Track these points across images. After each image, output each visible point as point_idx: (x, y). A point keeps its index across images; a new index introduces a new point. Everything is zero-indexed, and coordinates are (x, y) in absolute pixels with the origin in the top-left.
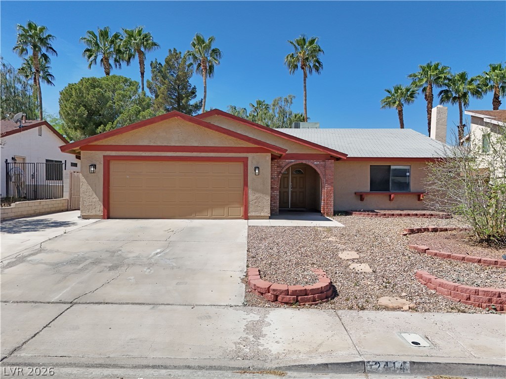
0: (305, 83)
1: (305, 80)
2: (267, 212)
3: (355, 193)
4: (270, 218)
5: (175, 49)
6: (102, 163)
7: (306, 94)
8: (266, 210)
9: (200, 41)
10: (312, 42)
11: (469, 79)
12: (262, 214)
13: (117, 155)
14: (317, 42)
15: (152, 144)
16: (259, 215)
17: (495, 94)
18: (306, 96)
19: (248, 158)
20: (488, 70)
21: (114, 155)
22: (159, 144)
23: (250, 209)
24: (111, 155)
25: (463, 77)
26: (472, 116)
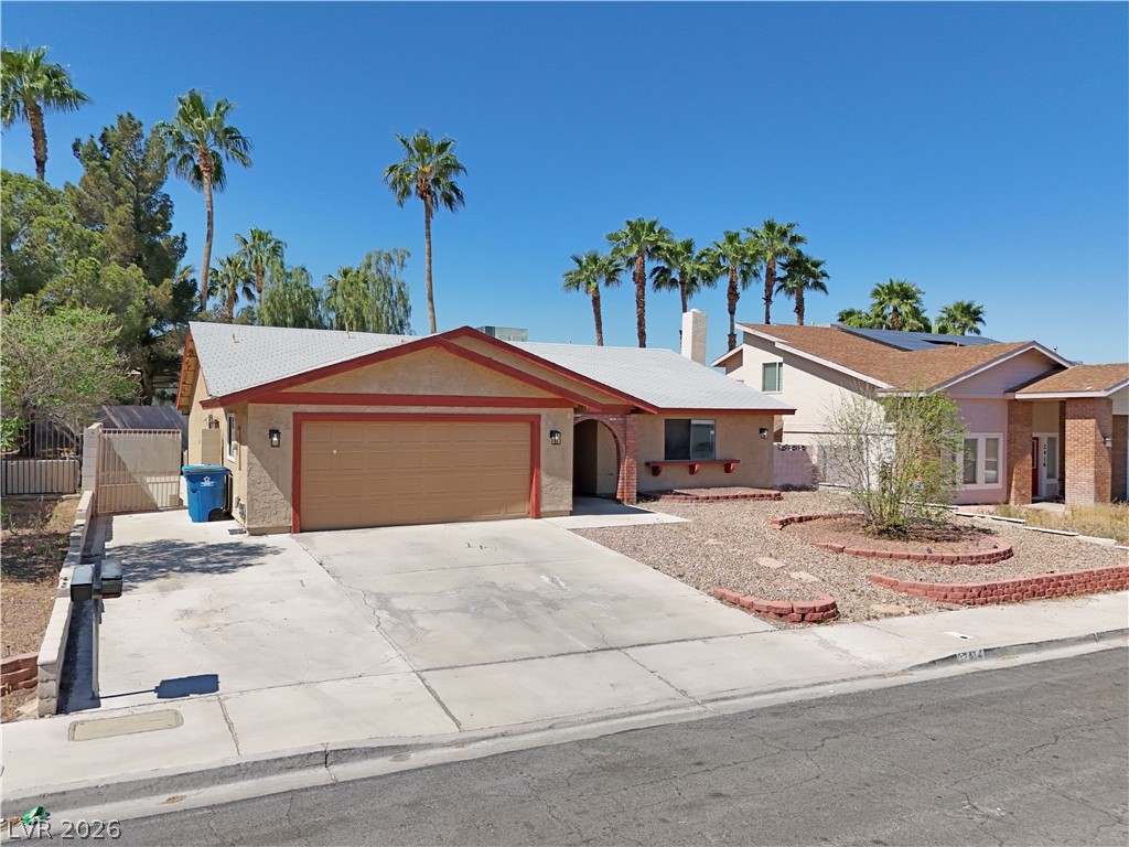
0: (428, 227)
1: (428, 222)
2: (567, 503)
3: (647, 464)
4: (572, 514)
5: (129, 114)
6: (291, 426)
7: (430, 249)
8: (566, 501)
9: (197, 106)
10: (442, 148)
11: (697, 253)
12: (561, 508)
13: (319, 411)
14: (451, 150)
15: (384, 392)
16: (555, 509)
17: (731, 282)
18: (430, 255)
19: (540, 416)
20: (722, 240)
21: (314, 411)
22: (397, 391)
23: (543, 502)
24: (309, 411)
25: (688, 246)
26: (745, 332)
